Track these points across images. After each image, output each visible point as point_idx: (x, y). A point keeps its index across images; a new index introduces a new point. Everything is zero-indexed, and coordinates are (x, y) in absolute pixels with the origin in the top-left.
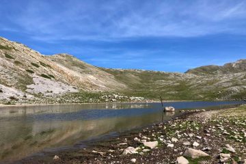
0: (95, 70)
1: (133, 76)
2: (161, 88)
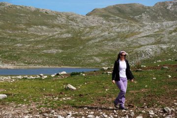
2: (38, 42)
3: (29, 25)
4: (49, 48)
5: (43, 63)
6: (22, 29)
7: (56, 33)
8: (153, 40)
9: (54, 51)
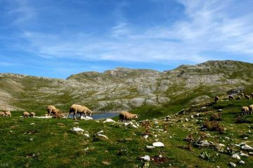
1: (15, 82)
3: (38, 87)
6: (35, 90)
7: (53, 92)
9: (60, 105)
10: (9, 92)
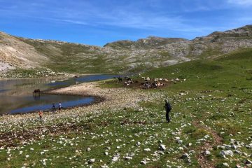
0: (13, 40)
3: (76, 52)
4: (88, 64)
5: (87, 73)
8: (135, 60)
10: (48, 56)
